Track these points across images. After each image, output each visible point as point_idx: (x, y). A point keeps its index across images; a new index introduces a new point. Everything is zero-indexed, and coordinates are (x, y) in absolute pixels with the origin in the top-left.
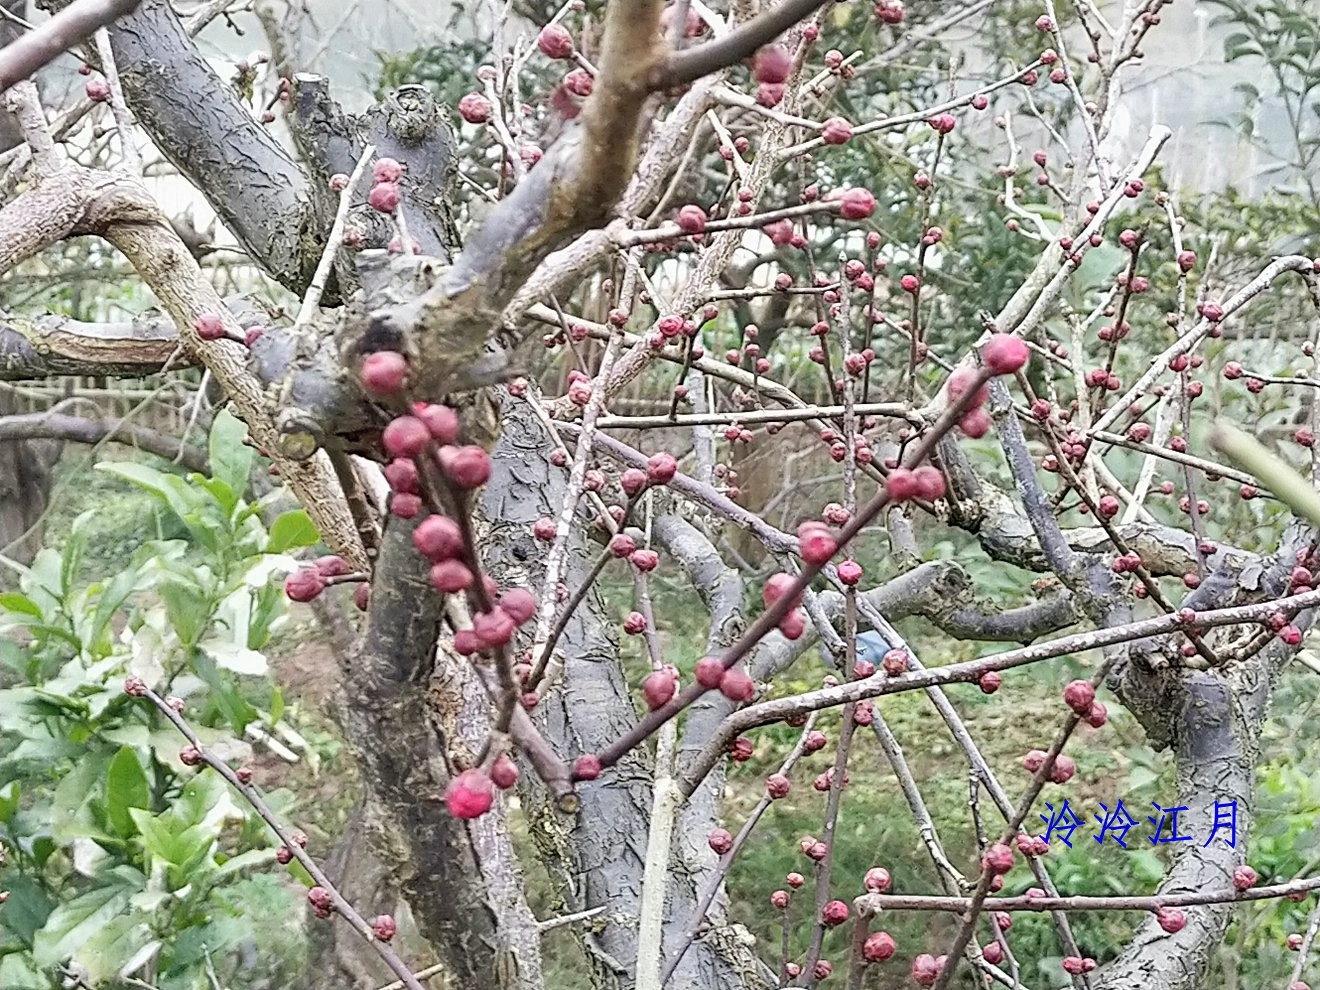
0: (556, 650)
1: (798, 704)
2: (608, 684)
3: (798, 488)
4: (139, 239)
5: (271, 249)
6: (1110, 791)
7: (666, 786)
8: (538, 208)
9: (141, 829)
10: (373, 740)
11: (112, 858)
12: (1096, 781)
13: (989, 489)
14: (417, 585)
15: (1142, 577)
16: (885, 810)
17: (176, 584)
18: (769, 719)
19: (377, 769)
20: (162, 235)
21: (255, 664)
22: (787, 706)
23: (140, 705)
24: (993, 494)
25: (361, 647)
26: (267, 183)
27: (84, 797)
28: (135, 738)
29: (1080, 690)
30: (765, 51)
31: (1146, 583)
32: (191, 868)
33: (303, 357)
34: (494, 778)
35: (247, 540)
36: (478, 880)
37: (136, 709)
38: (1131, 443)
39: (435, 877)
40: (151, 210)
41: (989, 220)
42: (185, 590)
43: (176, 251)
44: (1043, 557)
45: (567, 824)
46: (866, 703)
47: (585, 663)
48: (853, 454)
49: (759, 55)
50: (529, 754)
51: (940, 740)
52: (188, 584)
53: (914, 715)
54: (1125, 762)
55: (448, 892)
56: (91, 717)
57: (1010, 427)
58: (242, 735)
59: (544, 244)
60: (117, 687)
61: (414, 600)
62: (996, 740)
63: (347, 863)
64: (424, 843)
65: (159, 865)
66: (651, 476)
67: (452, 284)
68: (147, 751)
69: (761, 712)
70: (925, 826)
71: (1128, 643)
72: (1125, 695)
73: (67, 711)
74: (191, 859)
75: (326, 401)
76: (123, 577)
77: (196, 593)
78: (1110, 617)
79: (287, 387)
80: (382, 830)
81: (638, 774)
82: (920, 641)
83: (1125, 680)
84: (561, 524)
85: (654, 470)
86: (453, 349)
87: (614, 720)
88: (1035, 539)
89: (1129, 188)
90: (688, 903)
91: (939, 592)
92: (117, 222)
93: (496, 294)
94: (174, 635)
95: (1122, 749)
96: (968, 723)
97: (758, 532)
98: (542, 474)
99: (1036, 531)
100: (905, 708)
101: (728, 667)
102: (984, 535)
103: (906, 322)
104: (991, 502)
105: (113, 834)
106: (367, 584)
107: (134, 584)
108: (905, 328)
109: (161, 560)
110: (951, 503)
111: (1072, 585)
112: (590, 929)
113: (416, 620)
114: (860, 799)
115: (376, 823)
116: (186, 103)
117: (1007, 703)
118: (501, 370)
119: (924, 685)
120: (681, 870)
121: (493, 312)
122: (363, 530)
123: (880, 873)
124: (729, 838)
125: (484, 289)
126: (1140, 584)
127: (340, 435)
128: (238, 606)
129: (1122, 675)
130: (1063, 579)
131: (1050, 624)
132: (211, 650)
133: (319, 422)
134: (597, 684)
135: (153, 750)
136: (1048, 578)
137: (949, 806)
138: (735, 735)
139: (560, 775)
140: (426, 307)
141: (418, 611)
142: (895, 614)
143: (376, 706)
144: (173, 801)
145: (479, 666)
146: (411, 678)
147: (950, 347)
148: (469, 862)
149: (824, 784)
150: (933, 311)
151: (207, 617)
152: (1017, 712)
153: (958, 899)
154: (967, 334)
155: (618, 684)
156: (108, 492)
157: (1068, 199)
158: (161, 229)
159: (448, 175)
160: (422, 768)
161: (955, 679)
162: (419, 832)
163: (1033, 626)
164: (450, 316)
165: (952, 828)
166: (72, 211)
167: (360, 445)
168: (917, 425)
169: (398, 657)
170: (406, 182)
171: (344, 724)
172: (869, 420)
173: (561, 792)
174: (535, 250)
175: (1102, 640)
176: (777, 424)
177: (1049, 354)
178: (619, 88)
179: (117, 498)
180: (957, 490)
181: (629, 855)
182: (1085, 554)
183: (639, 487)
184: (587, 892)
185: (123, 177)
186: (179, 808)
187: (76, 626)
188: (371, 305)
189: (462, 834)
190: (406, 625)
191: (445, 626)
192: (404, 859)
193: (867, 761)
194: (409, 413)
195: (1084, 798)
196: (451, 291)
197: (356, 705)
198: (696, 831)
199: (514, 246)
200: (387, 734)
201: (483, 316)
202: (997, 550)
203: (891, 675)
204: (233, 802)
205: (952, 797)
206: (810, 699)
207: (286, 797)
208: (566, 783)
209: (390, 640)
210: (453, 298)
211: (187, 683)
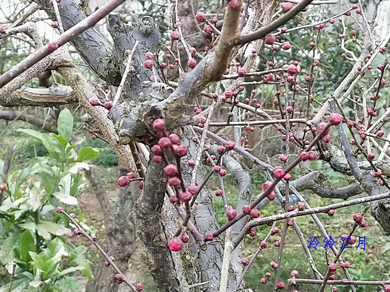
0: (196, 201)
1: (270, 219)
2: (209, 211)
3: (266, 140)
4: (68, 72)
5: (98, 67)
6: (378, 251)
7: (228, 244)
8: (200, 75)
9: (33, 259)
10: (144, 228)
11: (21, 269)
12: (373, 248)
13: (333, 148)
14: (158, 182)
15: (382, 179)
16: (296, 257)
17: (45, 172)
18: (261, 223)
19: (146, 237)
20: (75, 70)
21: (72, 201)
22: (267, 219)
23: (32, 215)
24: (335, 149)
25: (141, 200)
26: (97, 45)
27: (12, 247)
28: (31, 227)
29: (358, 216)
30: (268, 36)
31: (384, 181)
32: (50, 273)
33: (126, 113)
34: (182, 240)
35: (70, 157)
36: (174, 271)
37: (30, 216)
38: (378, 137)
39: (161, 269)
40: (71, 63)
41: (338, 42)
42: (48, 174)
43: (79, 75)
44: (351, 171)
45: (195, 256)
46: (291, 219)
47: (202, 205)
48: (288, 139)
49: (266, 37)
50: (192, 233)
51: (316, 232)
52: (49, 172)
53: (307, 223)
54: (383, 240)
55: (165, 274)
56: (15, 219)
57: (340, 128)
58: (68, 226)
59: (202, 85)
60: (24, 208)
61: (157, 187)
62: (337, 232)
63: (101, 273)
64: (158, 259)
65: (39, 271)
66: (227, 148)
67: (175, 96)
68: (34, 231)
69: (259, 221)
70: (310, 259)
71: (378, 200)
72: (377, 217)
73: (6, 217)
74: (50, 269)
75: (133, 127)
76: (26, 169)
77: (52, 175)
78: (372, 191)
79: (121, 123)
80: (146, 255)
81: (218, 240)
82: (310, 196)
83: (377, 212)
84: (197, 161)
85: (228, 146)
86: (174, 115)
87: (210, 223)
88: (348, 164)
89: (381, 50)
90: (234, 282)
91: (316, 182)
92: (61, 66)
93: (188, 99)
94: (44, 190)
95: (382, 236)
96: (327, 226)
97: (257, 163)
98: (188, 144)
99: (349, 163)
100: (303, 220)
101: (252, 208)
102: (332, 163)
103: (306, 89)
104: (334, 152)
105: (22, 260)
106: (142, 181)
107: (30, 172)
108: (306, 90)
109: (40, 164)
110: (321, 152)
111: (360, 180)
112: (202, 289)
113: (158, 192)
114: (287, 253)
115: (144, 253)
116: (70, 18)
117: (341, 219)
118: (188, 121)
119: (310, 213)
120: (231, 271)
121: (186, 105)
122: (137, 163)
123: (296, 272)
124: (248, 261)
125: (184, 98)
126: (382, 181)
127: (137, 137)
128: (67, 181)
129: (376, 210)
130: (357, 178)
131: (353, 193)
132: (57, 195)
133: (131, 133)
134: (205, 211)
135: (36, 231)
136: (353, 178)
137: (319, 256)
138: (250, 228)
139: (201, 239)
140: (167, 103)
141: (158, 189)
142: (300, 189)
143: (145, 218)
144: (43, 249)
145: (176, 206)
146: (156, 210)
147: (323, 88)
148: (172, 265)
149: (278, 245)
150: (316, 75)
151: (56, 184)
152: (345, 222)
153: (320, 281)
154: (329, 83)
155: (212, 212)
156: (13, 137)
157: (363, 47)
158: (75, 68)
159: (158, 45)
160: (158, 237)
161: (320, 211)
162: (157, 256)
163: (348, 194)
164: (174, 105)
165: (320, 264)
166: (47, 63)
167: (142, 140)
168: (310, 126)
169: (152, 203)
170: (145, 48)
171: (135, 223)
172: (293, 124)
173: (202, 244)
174: (199, 87)
175: (367, 200)
176: (263, 125)
177: (355, 101)
178: (225, 44)
179: (15, 139)
180: (323, 148)
181: (215, 266)
182: (365, 170)
183: (223, 151)
184: (201, 278)
185: (63, 52)
186: (46, 251)
187: (9, 187)
188: (146, 98)
189: (170, 257)
190: (154, 194)
191: (166, 195)
192: (153, 264)
193: (289, 239)
194: (165, 136)
195: (369, 253)
196: (174, 98)
197: (139, 217)
198: (234, 260)
199: (193, 86)
200: (148, 226)
201: (184, 105)
202: (335, 168)
203: (300, 210)
204: (65, 250)
205: (320, 253)
206: (274, 217)
207: (83, 248)
208: (203, 242)
209: (150, 198)
210: (175, 100)
211: (48, 208)
